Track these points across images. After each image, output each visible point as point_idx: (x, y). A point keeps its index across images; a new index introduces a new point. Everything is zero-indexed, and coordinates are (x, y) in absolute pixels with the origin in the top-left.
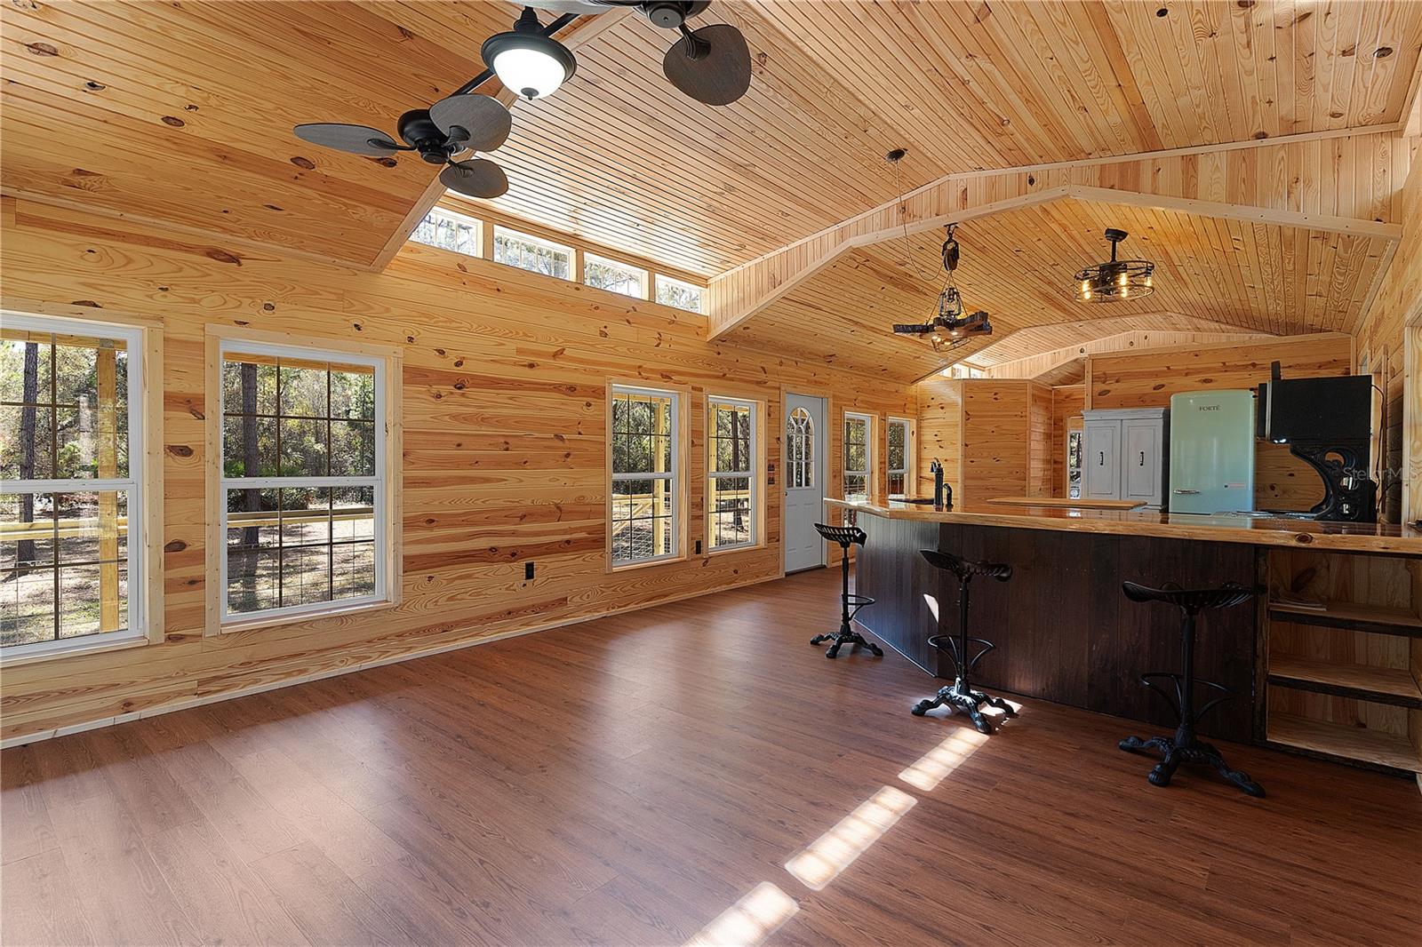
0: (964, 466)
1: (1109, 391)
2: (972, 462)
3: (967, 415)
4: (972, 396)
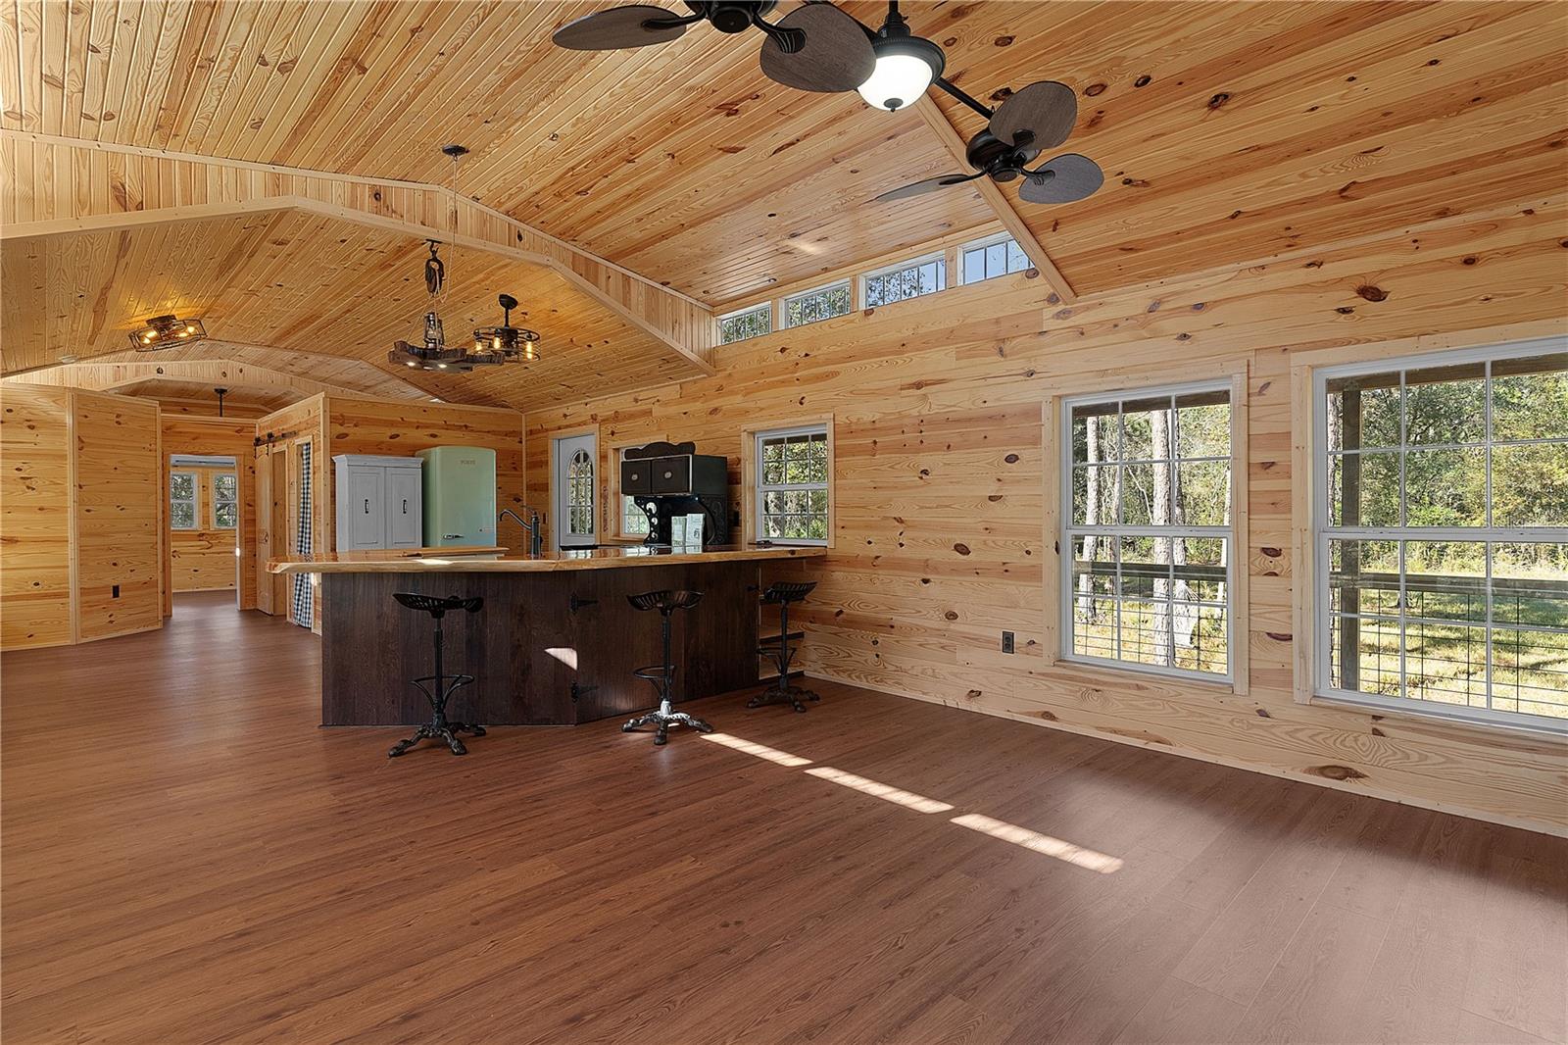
0: (79, 517)
1: (347, 435)
2: (88, 511)
3: (81, 443)
4: (86, 417)
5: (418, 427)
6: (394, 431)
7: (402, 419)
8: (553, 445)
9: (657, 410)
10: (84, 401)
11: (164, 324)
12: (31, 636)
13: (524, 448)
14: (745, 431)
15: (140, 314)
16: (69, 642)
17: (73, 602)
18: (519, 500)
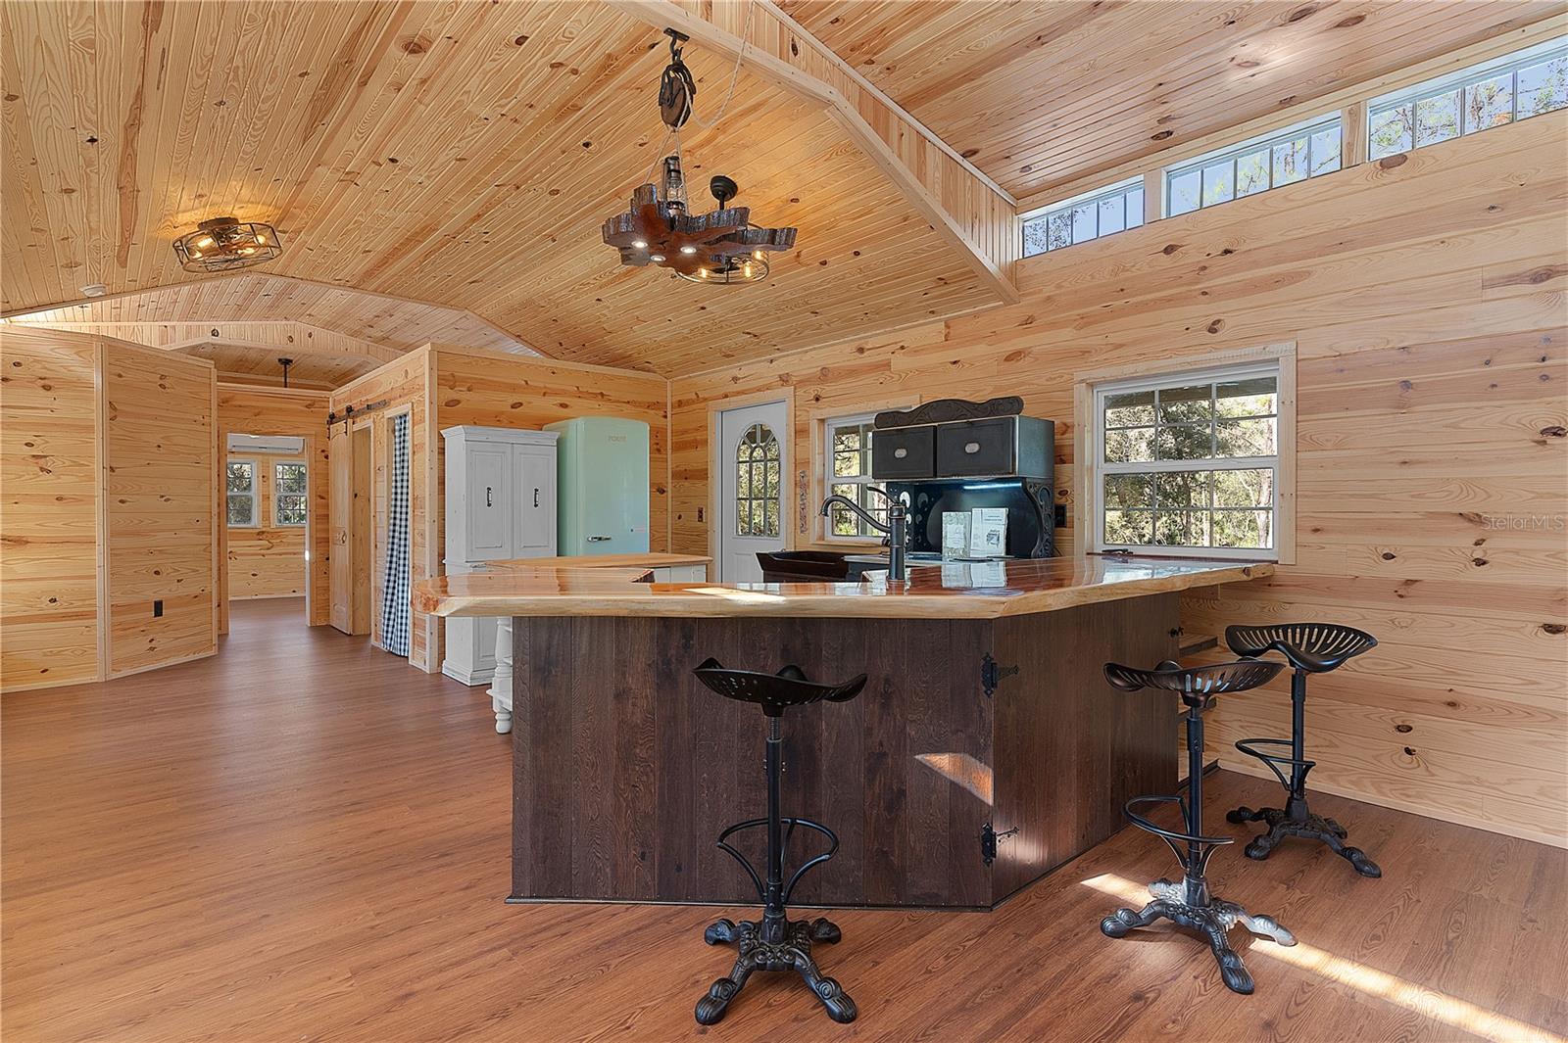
0: (110, 511)
1: (459, 402)
2: (122, 502)
3: (113, 411)
4: (120, 376)
5: (544, 394)
6: (516, 399)
7: (526, 382)
8: (713, 419)
9: (899, 362)
10: (118, 356)
11: (222, 228)
12: (45, 671)
13: (669, 425)
14: (1082, 381)
15: (189, 216)
16: (95, 678)
17: (101, 624)
18: (664, 491)
